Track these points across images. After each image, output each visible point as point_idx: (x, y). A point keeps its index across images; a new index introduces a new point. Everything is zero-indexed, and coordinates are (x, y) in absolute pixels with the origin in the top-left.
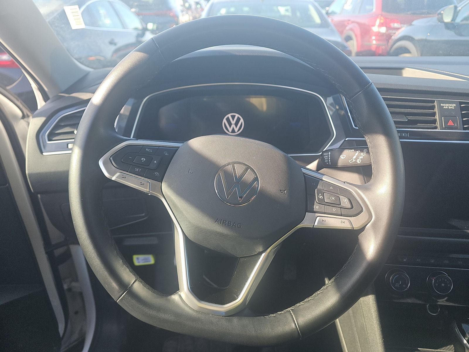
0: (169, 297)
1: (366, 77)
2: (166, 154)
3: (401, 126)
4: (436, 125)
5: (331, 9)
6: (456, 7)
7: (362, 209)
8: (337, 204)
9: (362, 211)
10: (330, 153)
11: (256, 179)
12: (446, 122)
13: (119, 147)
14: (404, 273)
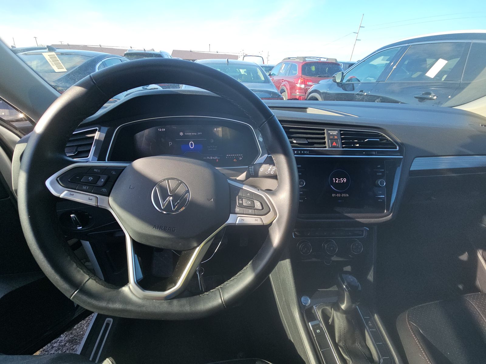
0: (120, 289)
1: (270, 111)
2: (114, 173)
3: (304, 146)
4: (326, 145)
5: (272, 72)
6: (343, 73)
7: (270, 210)
8: (252, 207)
9: (270, 211)
10: (253, 167)
11: (188, 191)
12: (332, 144)
13: (67, 169)
14: (308, 242)
